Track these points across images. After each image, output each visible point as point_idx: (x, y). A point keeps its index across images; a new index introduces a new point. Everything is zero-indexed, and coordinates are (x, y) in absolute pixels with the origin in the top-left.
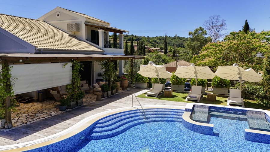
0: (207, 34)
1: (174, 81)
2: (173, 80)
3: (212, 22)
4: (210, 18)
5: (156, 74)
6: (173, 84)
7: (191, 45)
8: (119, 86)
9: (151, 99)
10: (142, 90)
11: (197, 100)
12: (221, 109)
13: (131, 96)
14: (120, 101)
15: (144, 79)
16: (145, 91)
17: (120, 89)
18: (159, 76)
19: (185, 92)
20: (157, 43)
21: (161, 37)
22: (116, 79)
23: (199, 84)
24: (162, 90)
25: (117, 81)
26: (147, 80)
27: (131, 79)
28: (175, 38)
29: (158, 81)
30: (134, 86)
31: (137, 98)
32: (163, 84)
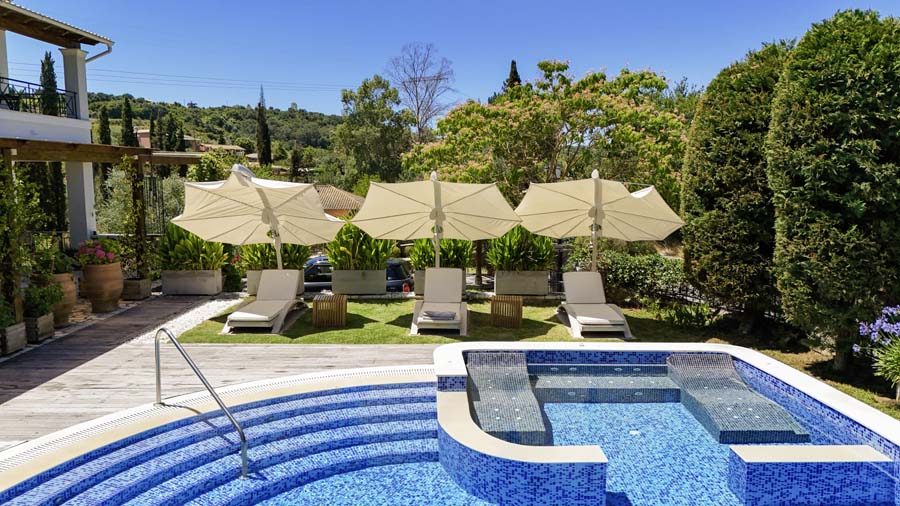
0: (400, 101)
1: (343, 253)
2: (342, 248)
3: (411, 62)
4: (404, 49)
5: (267, 227)
6: (342, 267)
7: (353, 136)
8: (74, 295)
9: (256, 347)
10: (197, 306)
11: (456, 327)
12: (571, 360)
13: (146, 340)
14: (79, 378)
15: (204, 252)
16: (216, 307)
17: (82, 307)
18: (277, 235)
19: (389, 295)
20: (229, 129)
21: (243, 108)
22: (49, 262)
23: (446, 262)
24: (298, 295)
25: (57, 272)
26: (218, 257)
27: (138, 259)
28: (291, 114)
29: (275, 258)
30: (158, 289)
31: (184, 346)
32: (295, 268)
